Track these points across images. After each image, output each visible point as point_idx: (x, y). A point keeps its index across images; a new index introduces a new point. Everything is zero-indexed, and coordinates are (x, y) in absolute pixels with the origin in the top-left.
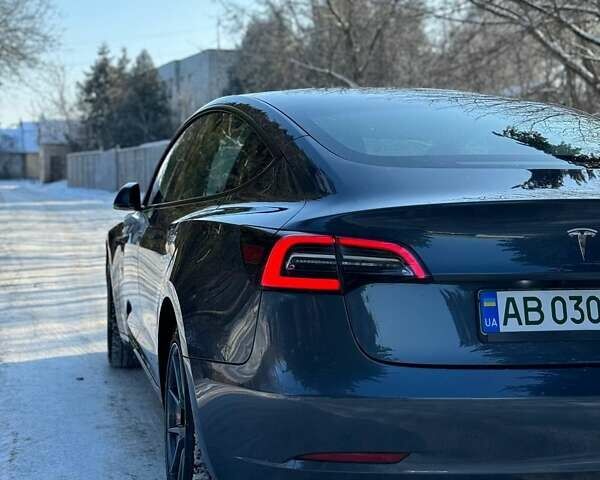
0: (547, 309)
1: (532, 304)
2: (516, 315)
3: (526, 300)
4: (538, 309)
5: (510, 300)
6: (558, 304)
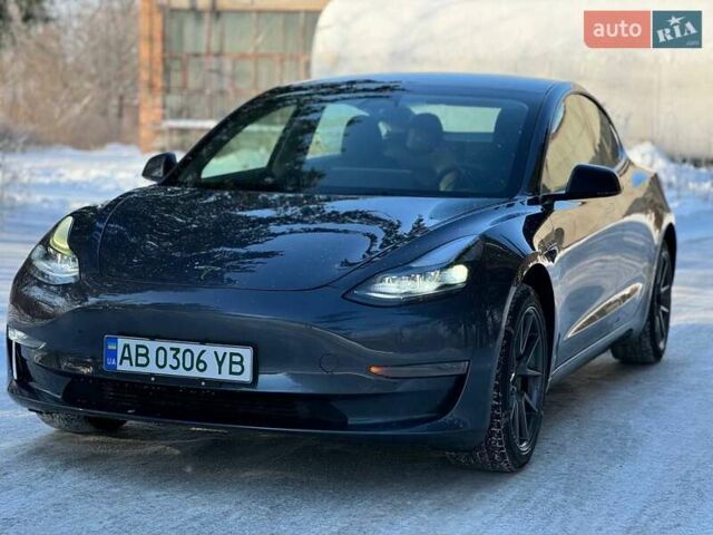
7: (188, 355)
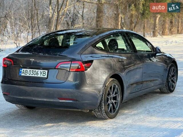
0: (28, 72)
1: (26, 71)
2: (24, 73)
3: (26, 70)
4: (27, 72)
5: (24, 70)
6: (30, 71)
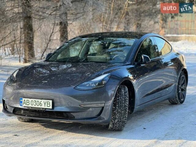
7: (38, 102)
